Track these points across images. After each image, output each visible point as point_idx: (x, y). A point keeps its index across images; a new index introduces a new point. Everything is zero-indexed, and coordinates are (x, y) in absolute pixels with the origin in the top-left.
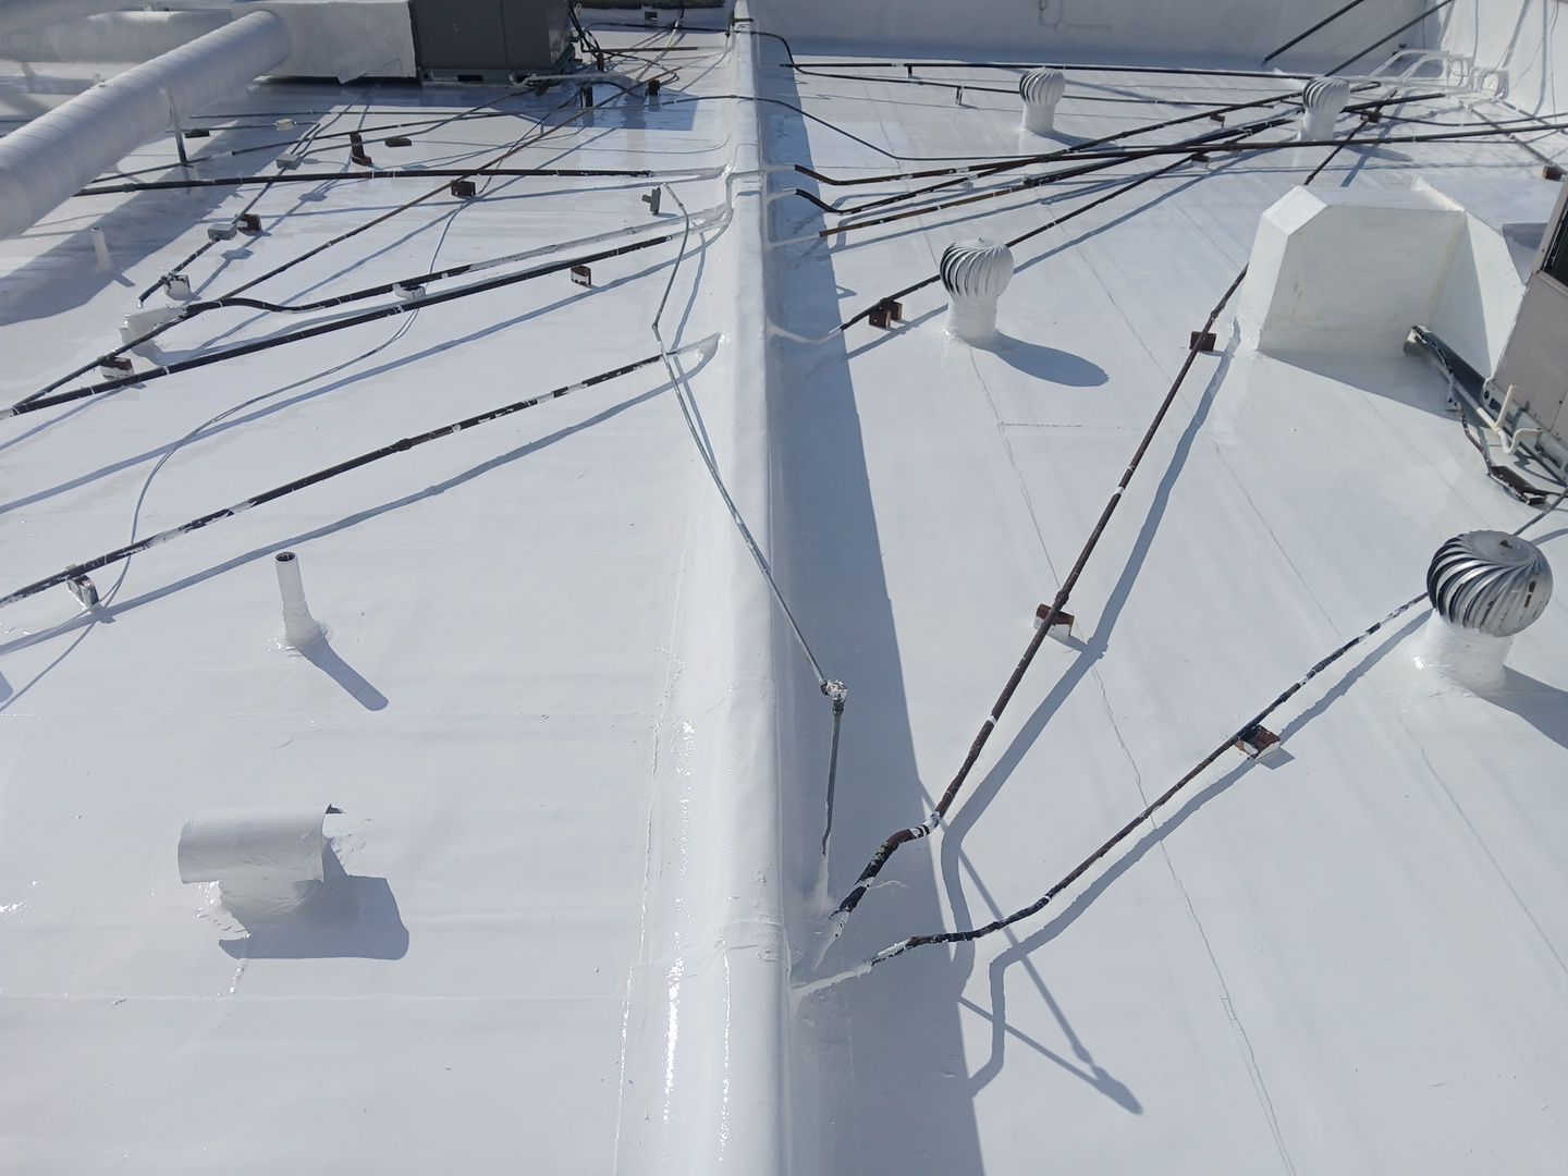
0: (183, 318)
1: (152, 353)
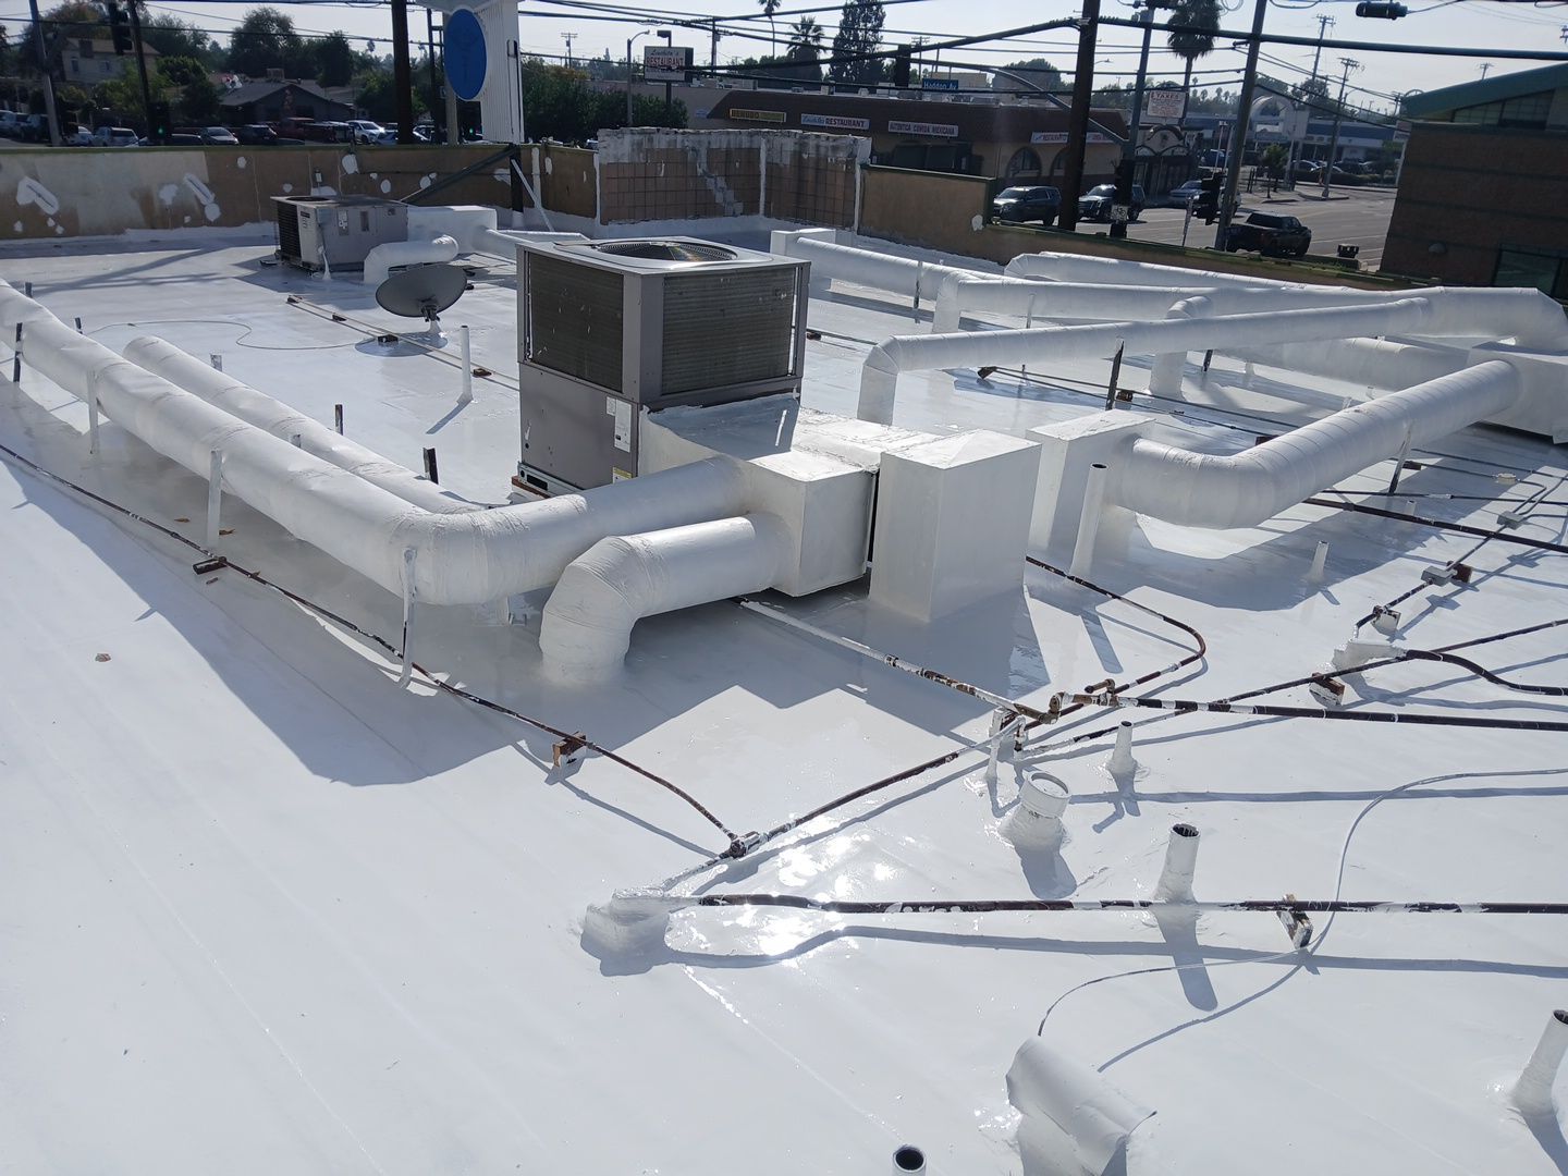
0: (1399, 659)
1: (1360, 686)
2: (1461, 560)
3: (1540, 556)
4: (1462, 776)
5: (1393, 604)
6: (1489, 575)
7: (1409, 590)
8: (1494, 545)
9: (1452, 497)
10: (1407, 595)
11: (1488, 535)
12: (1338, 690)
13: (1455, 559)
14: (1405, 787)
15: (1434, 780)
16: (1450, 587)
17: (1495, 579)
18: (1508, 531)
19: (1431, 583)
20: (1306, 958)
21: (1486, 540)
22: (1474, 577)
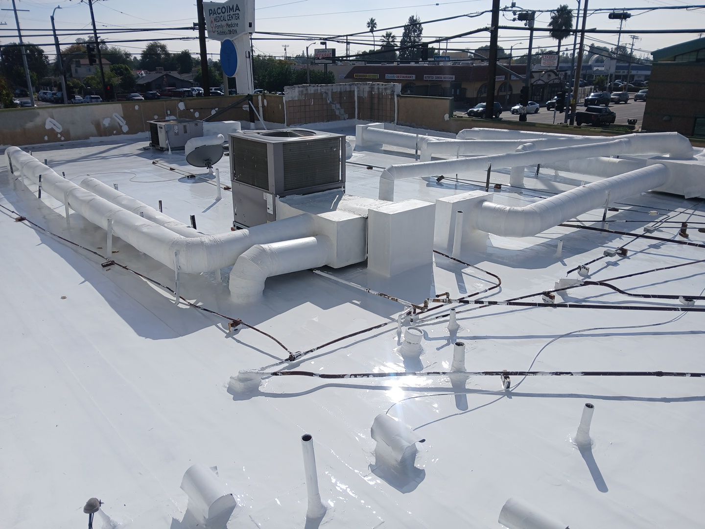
0: (582, 285)
1: (564, 296)
2: (623, 246)
3: (663, 244)
4: (597, 329)
5: (587, 264)
6: (636, 253)
7: (595, 259)
8: (640, 240)
9: (626, 221)
10: (594, 261)
11: (638, 236)
12: (553, 298)
13: (620, 246)
14: (571, 333)
15: (584, 330)
16: (617, 257)
17: (640, 255)
18: (648, 234)
19: (607, 256)
20: (508, 392)
21: (636, 238)
22: (629, 254)
